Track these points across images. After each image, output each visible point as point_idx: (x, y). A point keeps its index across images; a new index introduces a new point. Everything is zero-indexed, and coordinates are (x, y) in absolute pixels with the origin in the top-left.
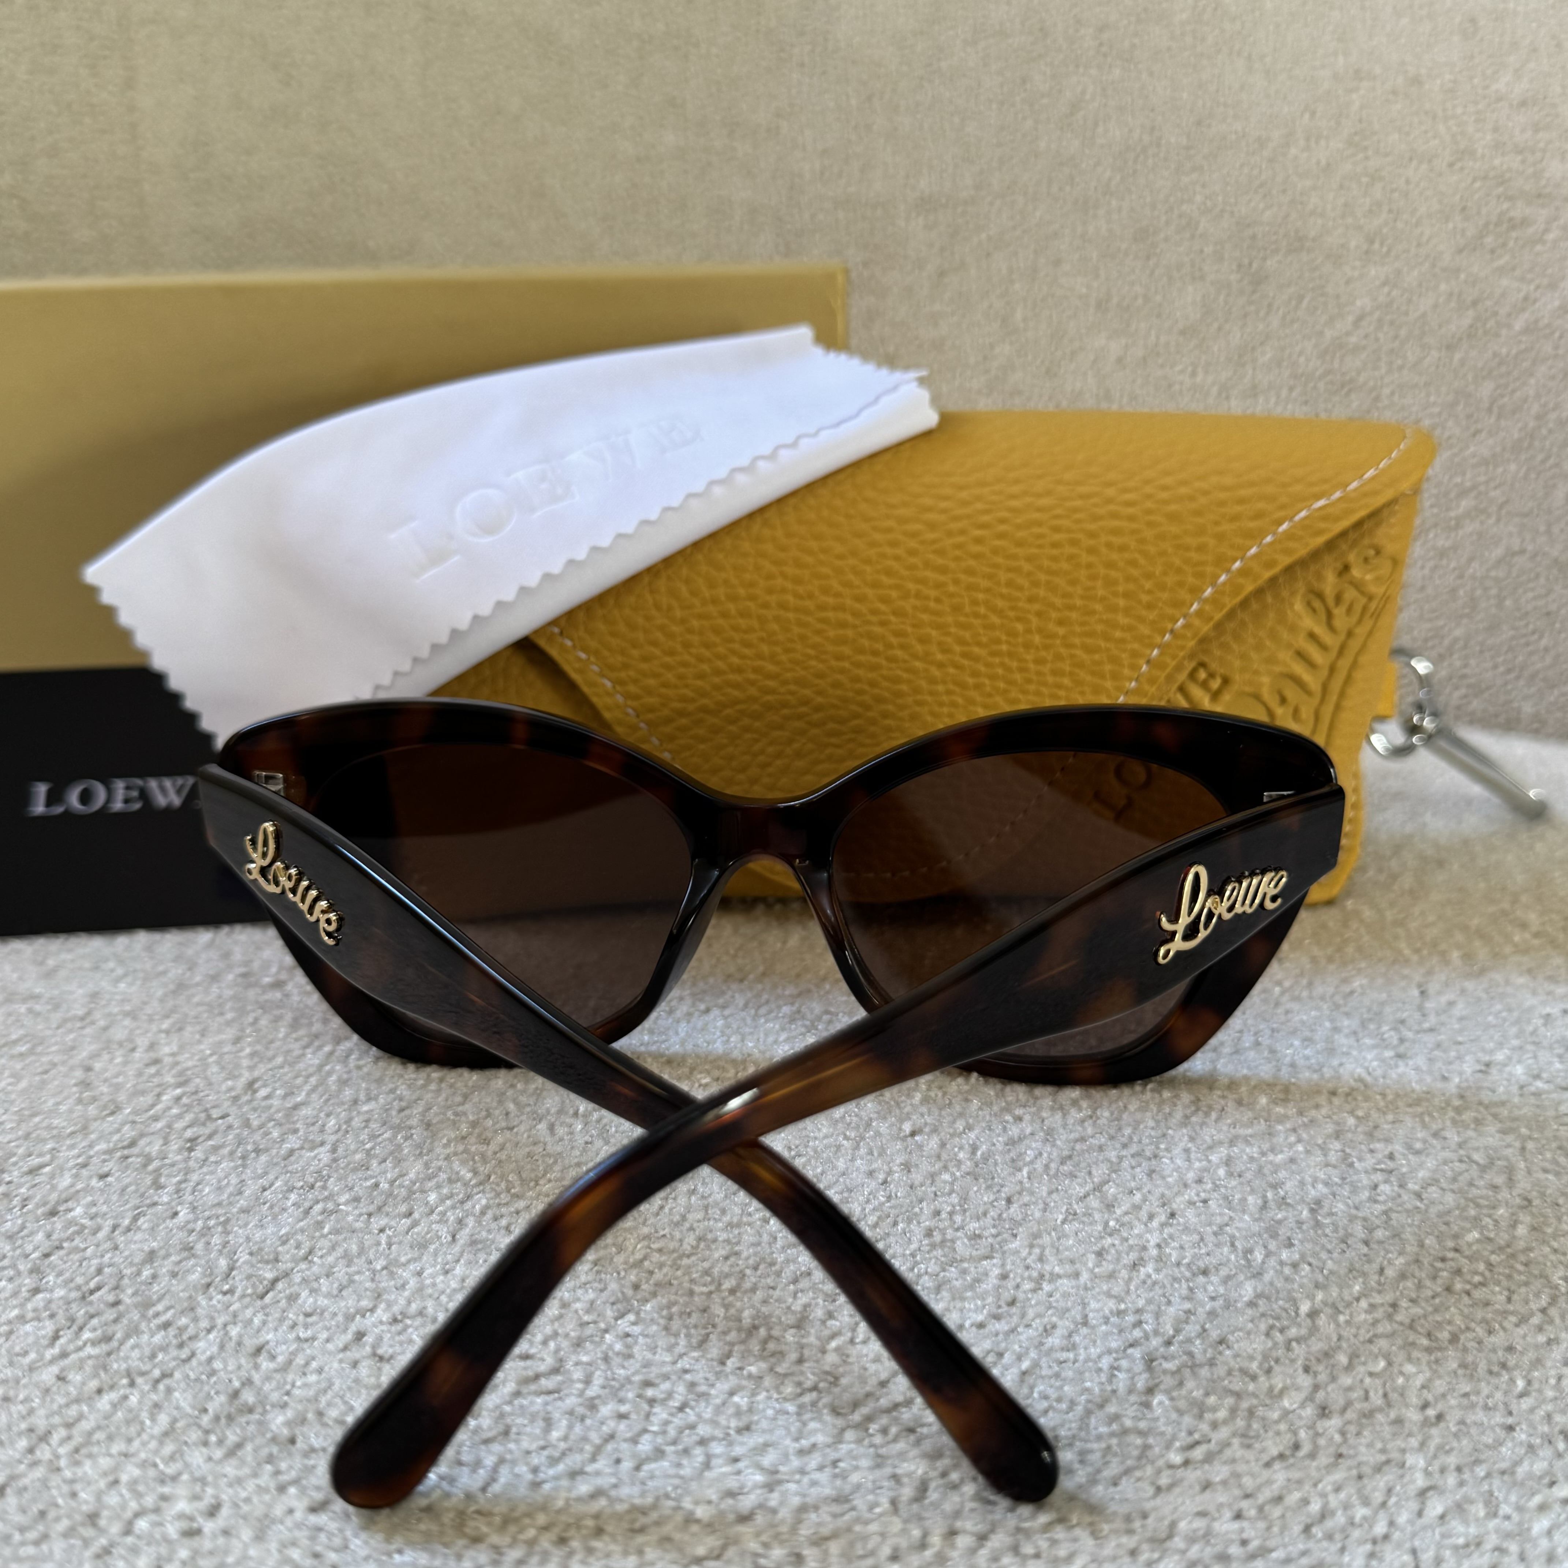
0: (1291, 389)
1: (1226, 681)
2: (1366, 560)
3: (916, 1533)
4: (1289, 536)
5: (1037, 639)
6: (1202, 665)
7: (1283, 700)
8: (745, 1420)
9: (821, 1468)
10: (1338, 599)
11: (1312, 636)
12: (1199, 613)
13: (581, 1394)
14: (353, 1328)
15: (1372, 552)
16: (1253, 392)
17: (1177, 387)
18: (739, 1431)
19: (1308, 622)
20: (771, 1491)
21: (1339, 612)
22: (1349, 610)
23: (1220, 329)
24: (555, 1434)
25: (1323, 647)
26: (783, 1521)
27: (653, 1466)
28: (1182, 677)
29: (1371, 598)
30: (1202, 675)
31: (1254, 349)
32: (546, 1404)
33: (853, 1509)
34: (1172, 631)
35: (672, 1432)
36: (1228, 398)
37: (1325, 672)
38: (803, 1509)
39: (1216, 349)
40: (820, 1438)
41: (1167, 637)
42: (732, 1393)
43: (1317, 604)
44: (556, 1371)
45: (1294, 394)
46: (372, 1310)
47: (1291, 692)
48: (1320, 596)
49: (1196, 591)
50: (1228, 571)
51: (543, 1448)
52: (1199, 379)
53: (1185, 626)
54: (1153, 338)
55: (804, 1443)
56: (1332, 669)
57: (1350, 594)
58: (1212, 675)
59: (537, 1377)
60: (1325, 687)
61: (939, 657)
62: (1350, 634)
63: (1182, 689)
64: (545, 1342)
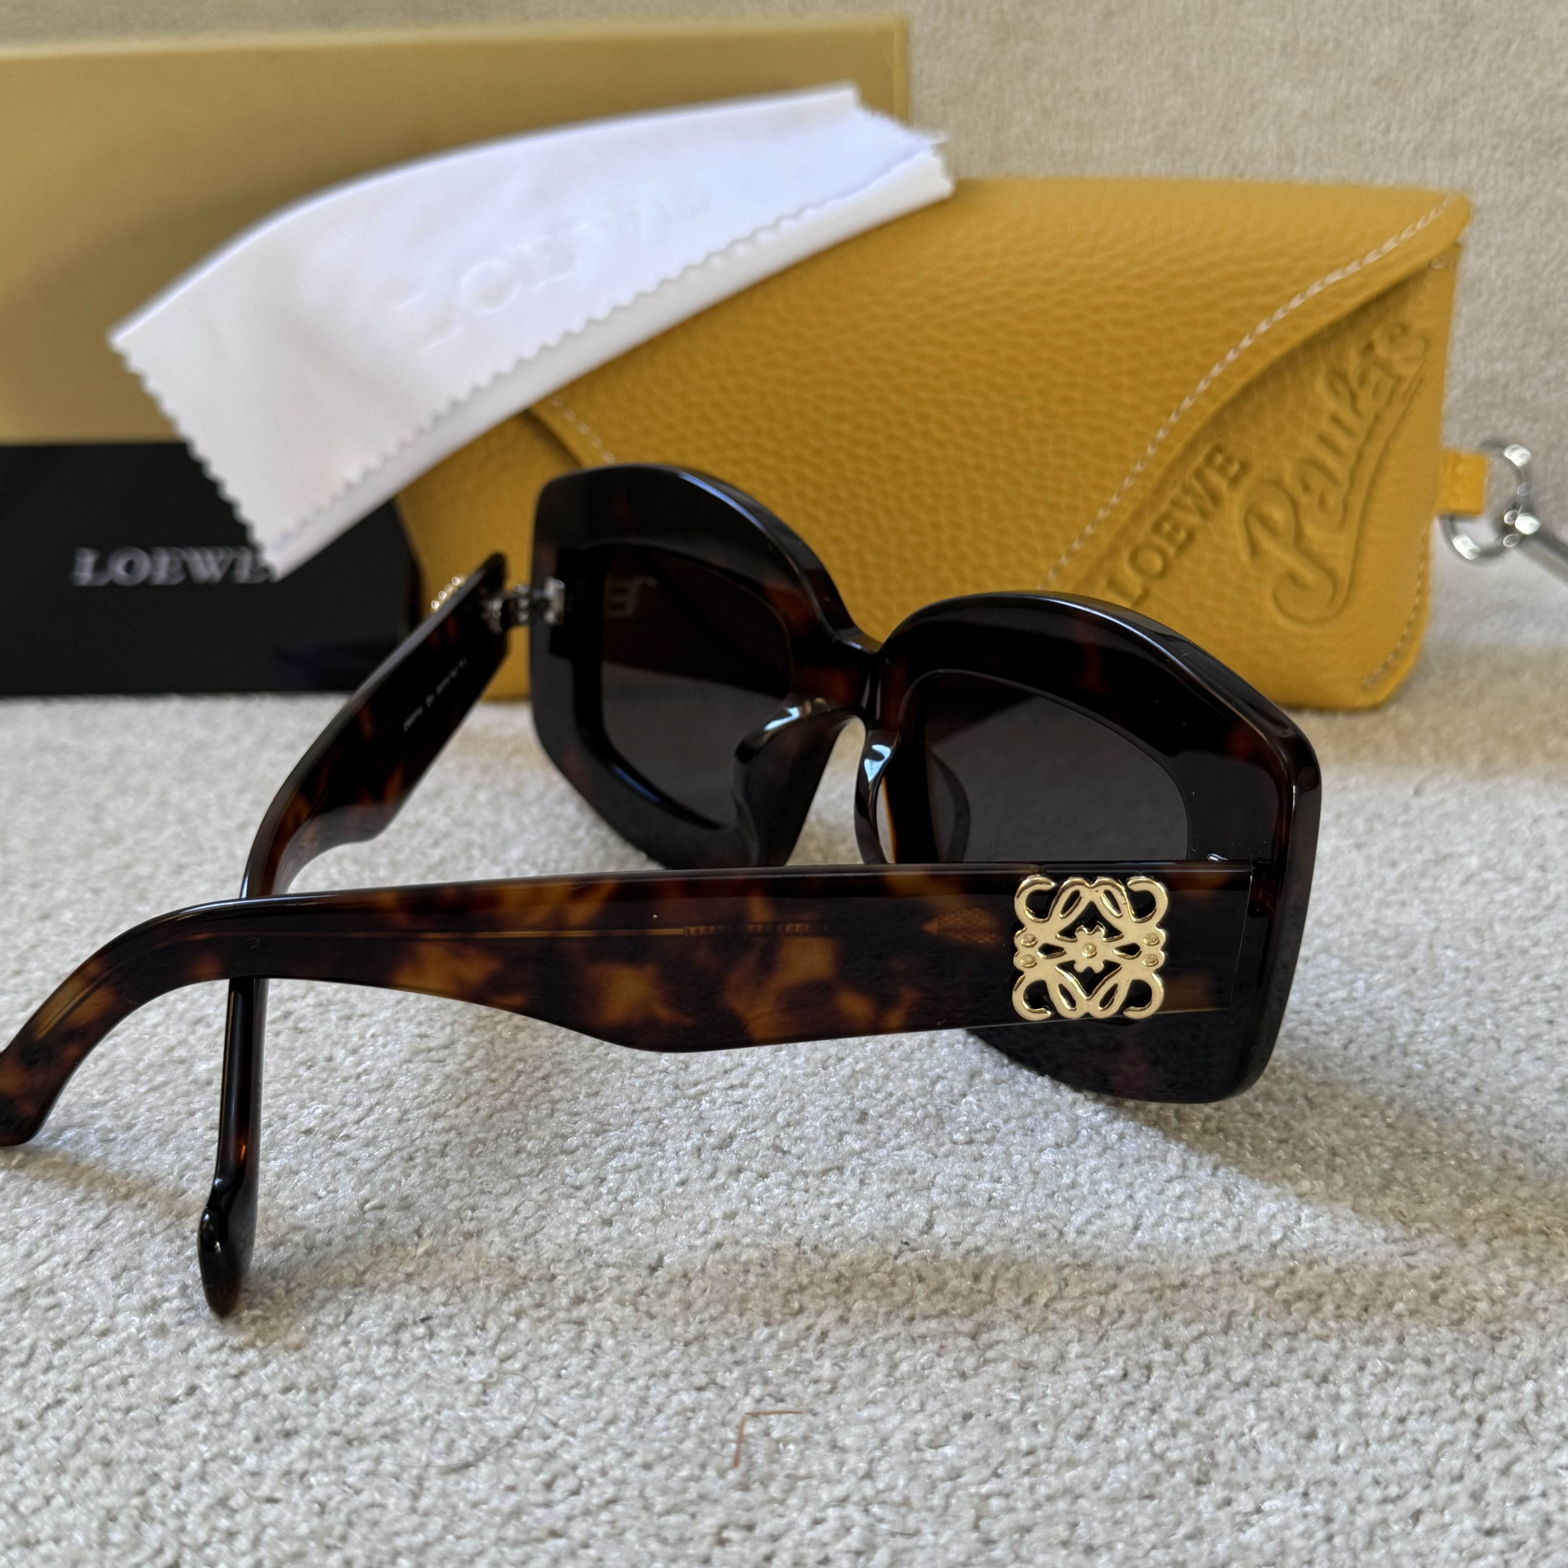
0: (1494, 148)
1: (1245, 467)
2: (1392, 339)
3: (708, 1168)
4: (1301, 312)
5: (1038, 418)
6: (1218, 449)
7: (1307, 488)
8: (594, 1088)
9: (646, 1123)
10: (1363, 380)
11: (1336, 420)
12: (1207, 393)
13: (462, 1063)
14: (283, 1008)
15: (1398, 331)
16: (1453, 151)
17: (1367, 146)
18: (588, 1096)
19: (1331, 404)
20: (598, 1135)
21: (1365, 397)
22: (1376, 391)
23: (1418, 78)
24: (429, 1088)
25: (1349, 432)
26: (599, 1155)
27: (505, 1114)
28: (1199, 460)
29: (1399, 379)
30: (1219, 459)
31: (1455, 101)
32: (428, 1069)
33: (663, 1151)
34: (1178, 413)
35: (529, 1093)
36: (1424, 158)
37: (1352, 459)
38: (620, 1149)
39: (1413, 101)
40: (653, 1104)
41: (1173, 418)
42: (589, 1071)
43: (1341, 387)
44: (446, 1047)
45: (1498, 155)
46: (304, 997)
47: (1317, 480)
48: (1342, 376)
49: (1204, 370)
50: (1237, 348)
51: (416, 1098)
52: (1392, 136)
53: (1194, 407)
54: (1343, 87)
55: (639, 1106)
56: (1360, 456)
57: (1375, 375)
58: (1229, 460)
59: (430, 1050)
60: (1353, 475)
61: (939, 435)
62: (1378, 418)
63: (1199, 475)
64: (443, 1028)
